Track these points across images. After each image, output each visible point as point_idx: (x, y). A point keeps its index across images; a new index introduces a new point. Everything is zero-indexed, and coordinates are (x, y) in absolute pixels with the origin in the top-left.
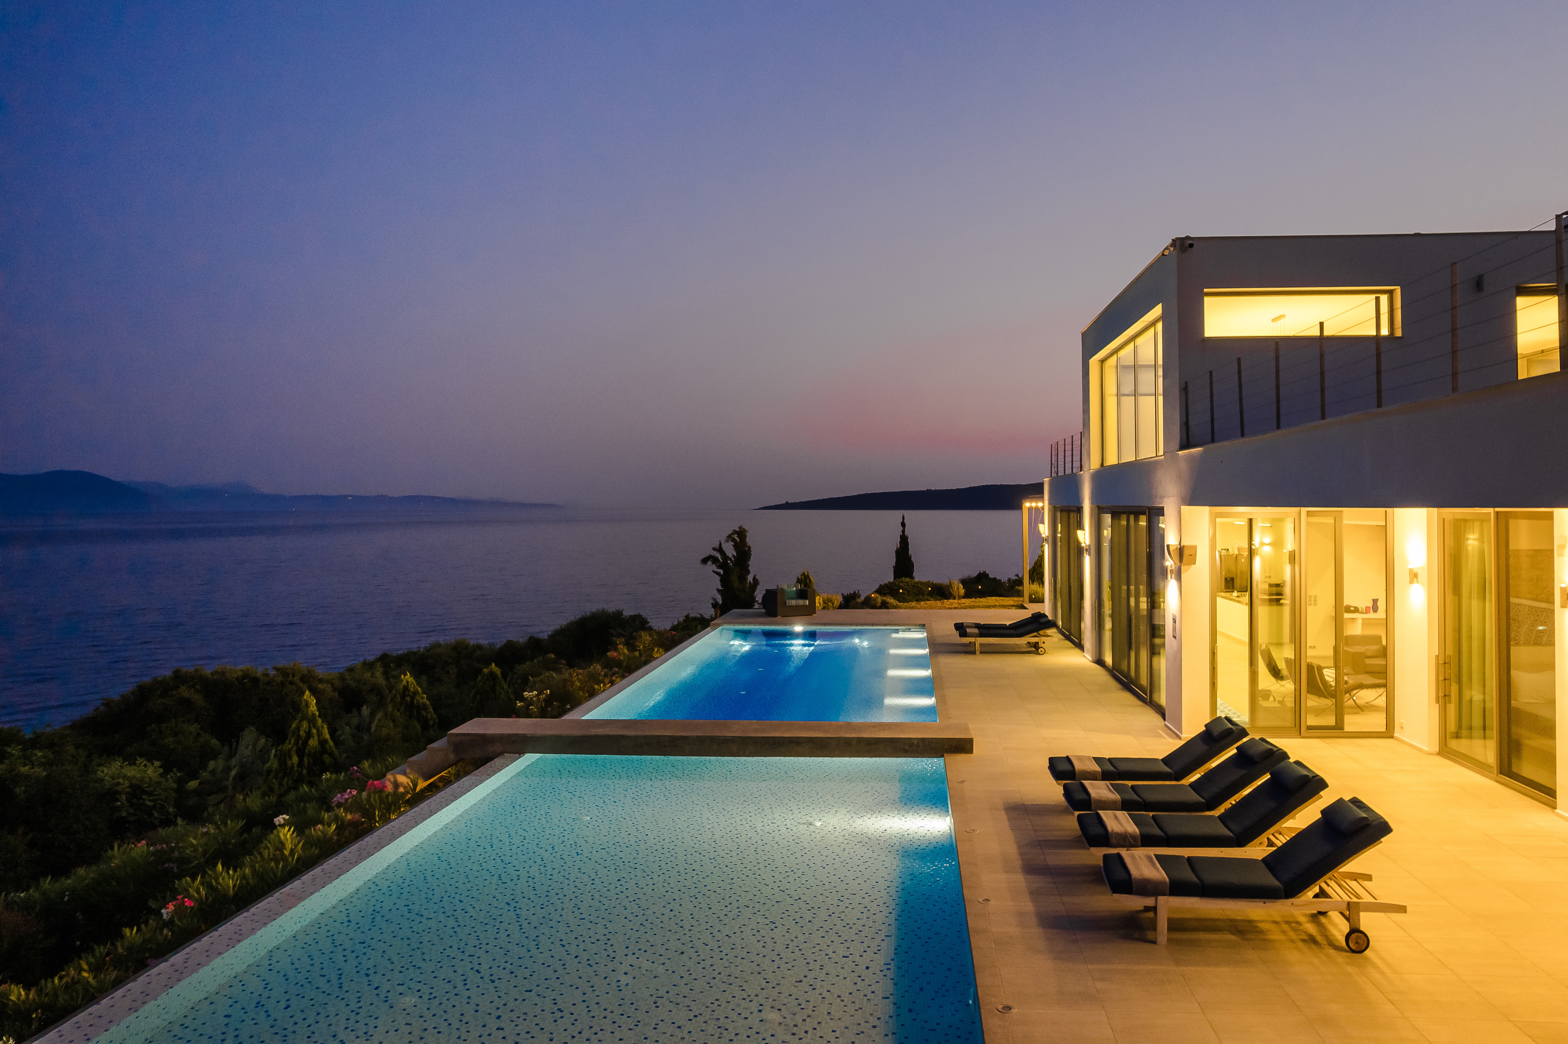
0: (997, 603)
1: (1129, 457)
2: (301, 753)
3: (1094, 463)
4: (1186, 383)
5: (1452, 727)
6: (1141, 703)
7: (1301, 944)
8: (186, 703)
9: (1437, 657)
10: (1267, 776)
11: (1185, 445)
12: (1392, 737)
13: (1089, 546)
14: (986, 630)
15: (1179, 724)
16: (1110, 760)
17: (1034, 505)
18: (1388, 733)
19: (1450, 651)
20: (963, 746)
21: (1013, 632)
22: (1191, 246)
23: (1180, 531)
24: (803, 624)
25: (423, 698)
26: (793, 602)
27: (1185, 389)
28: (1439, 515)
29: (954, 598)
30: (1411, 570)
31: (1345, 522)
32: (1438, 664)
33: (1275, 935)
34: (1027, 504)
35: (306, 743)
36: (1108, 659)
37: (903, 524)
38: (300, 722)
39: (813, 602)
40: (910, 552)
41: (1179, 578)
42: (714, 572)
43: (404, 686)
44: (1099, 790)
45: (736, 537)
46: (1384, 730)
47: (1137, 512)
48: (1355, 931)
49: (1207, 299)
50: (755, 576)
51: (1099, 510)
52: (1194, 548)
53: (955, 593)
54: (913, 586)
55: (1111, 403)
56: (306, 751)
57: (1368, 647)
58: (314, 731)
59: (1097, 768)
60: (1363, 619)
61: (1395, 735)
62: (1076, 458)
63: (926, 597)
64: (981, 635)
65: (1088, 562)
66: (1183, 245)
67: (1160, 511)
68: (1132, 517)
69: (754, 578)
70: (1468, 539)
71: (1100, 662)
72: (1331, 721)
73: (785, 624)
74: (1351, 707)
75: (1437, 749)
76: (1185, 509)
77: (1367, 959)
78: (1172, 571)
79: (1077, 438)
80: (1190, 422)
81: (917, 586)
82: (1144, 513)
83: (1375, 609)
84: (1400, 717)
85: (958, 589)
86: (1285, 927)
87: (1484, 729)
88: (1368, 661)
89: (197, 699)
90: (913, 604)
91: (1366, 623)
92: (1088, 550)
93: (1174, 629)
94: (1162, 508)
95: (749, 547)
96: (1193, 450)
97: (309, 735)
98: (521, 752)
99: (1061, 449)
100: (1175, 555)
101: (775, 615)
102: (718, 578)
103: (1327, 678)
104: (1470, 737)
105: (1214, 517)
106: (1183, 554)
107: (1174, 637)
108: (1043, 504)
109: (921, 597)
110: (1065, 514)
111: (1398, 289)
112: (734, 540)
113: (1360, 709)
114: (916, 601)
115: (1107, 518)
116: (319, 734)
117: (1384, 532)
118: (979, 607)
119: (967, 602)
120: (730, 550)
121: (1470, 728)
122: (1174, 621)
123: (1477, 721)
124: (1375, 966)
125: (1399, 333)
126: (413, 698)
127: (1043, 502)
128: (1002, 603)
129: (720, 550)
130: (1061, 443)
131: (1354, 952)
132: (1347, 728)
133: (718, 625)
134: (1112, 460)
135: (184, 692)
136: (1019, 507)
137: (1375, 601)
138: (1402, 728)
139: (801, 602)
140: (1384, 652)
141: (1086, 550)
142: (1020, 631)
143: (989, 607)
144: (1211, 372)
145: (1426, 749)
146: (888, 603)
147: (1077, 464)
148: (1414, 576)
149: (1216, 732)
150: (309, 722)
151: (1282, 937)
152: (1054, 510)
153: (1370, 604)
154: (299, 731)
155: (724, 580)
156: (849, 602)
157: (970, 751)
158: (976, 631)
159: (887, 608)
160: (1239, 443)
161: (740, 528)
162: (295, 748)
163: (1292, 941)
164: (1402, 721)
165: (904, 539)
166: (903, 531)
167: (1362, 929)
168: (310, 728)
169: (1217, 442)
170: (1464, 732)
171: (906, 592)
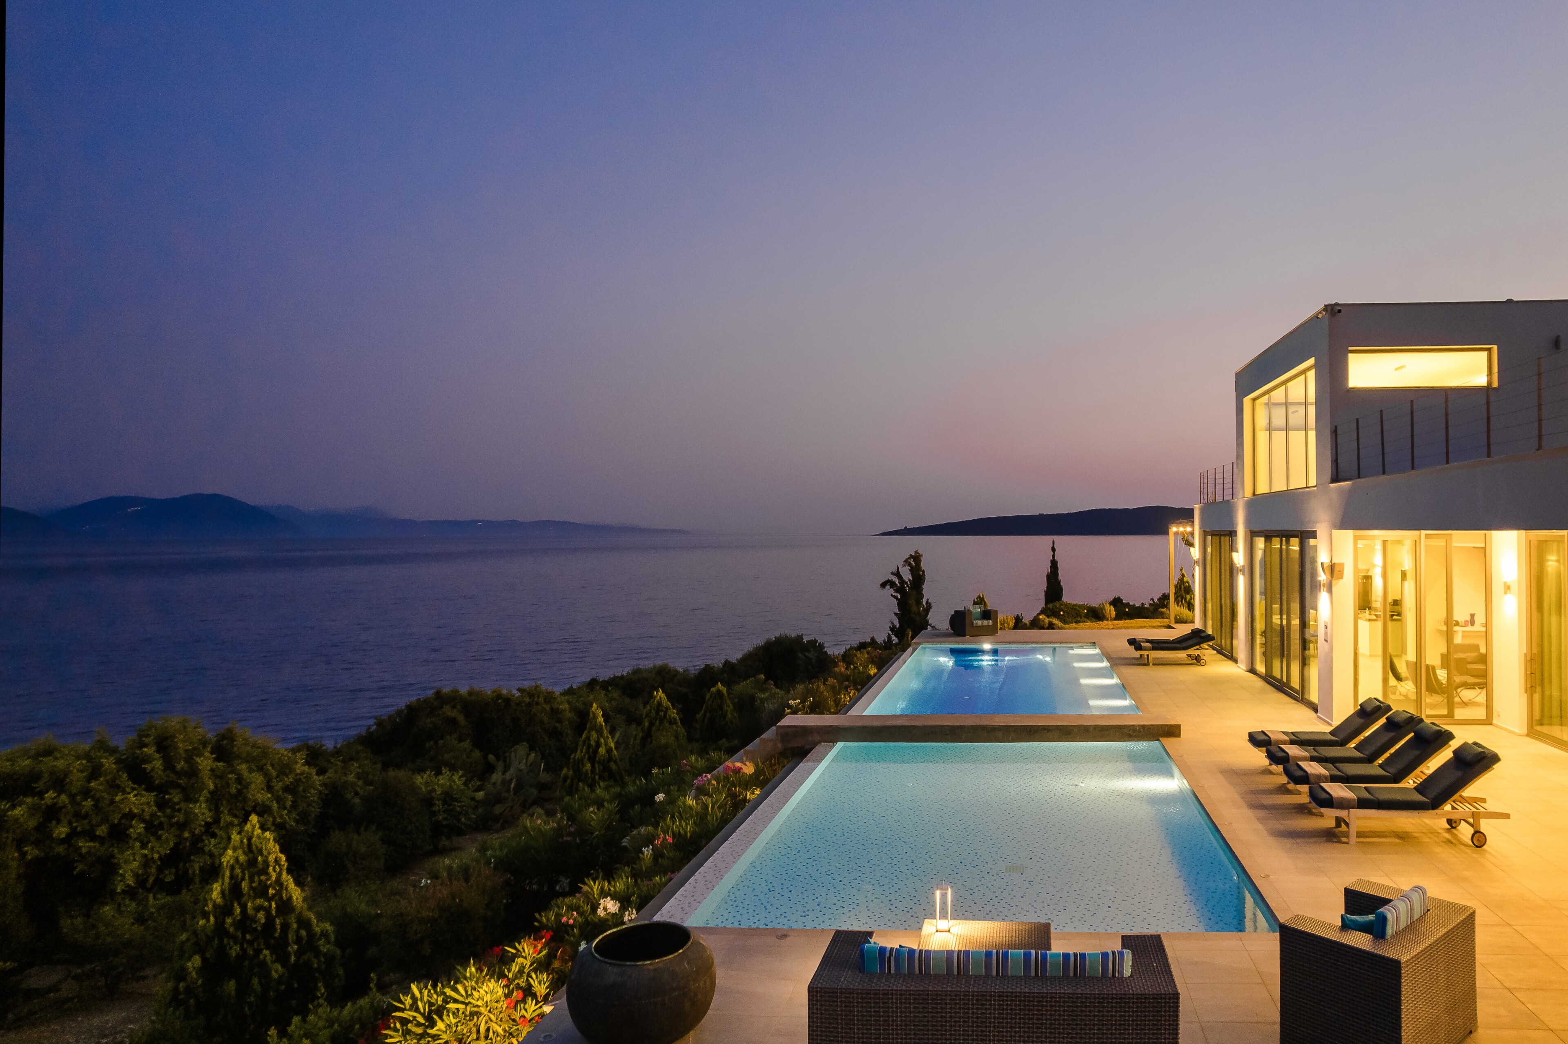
0: (1146, 625)
1: (1279, 486)
2: (592, 759)
3: (1248, 493)
4: (1336, 427)
5: (1537, 716)
6: (1293, 701)
7: (1441, 844)
8: (453, 721)
9: (1526, 654)
10: (1412, 734)
11: (1335, 479)
12: (1491, 724)
13: (1243, 566)
14: (1158, 645)
15: (1330, 714)
16: (1292, 733)
17: (1181, 529)
18: (1488, 721)
19: (1535, 651)
20: (1172, 731)
21: (1178, 645)
22: (1339, 311)
23: (1332, 550)
24: (992, 643)
25: (674, 713)
26: (979, 623)
27: (1335, 432)
28: (1527, 536)
29: (1108, 620)
30: (1505, 583)
31: (1454, 544)
32: (1526, 660)
33: (1425, 839)
34: (1174, 529)
35: (596, 751)
36: (1261, 668)
37: (1053, 550)
38: (589, 732)
39: (995, 623)
40: (1060, 577)
41: (1330, 590)
42: (892, 595)
43: (658, 702)
44: (1293, 751)
45: (912, 561)
46: (1485, 718)
47: (1287, 535)
48: (1477, 832)
49: (1350, 355)
50: (928, 600)
51: (1253, 534)
52: (1342, 565)
53: (1108, 616)
54: (1072, 609)
55: (1262, 437)
56: (597, 759)
57: (1468, 654)
58: (602, 740)
59: (1286, 738)
60: (1463, 632)
61: (1494, 722)
62: (1228, 486)
63: (1083, 619)
64: (1154, 649)
65: (1241, 582)
66: (1333, 310)
67: (1313, 535)
68: (1284, 539)
69: (927, 602)
70: (1548, 560)
71: (1252, 671)
72: (1444, 712)
73: (976, 643)
74: (1458, 703)
75: (1525, 731)
76: (1336, 532)
77: (1485, 850)
78: (1324, 585)
79: (1228, 468)
80: (1339, 461)
81: (1075, 609)
82: (1296, 537)
83: (1472, 623)
84: (1497, 707)
85: (1110, 611)
86: (1430, 835)
87: (1561, 717)
88: (1469, 666)
89: (461, 718)
90: (1074, 625)
91: (1465, 635)
92: (1242, 570)
93: (1326, 634)
94: (1315, 532)
95: (924, 572)
96: (1343, 484)
97: (598, 745)
98: (834, 741)
99: (1211, 477)
100: (1328, 571)
101: (964, 635)
102: (896, 602)
103: (1439, 677)
104: (1551, 724)
105: (1356, 539)
106: (1333, 570)
107: (1326, 641)
108: (1196, 529)
109: (1079, 619)
110: (1216, 538)
111: (1495, 348)
112: (910, 565)
113: (1465, 704)
114: (1076, 622)
115: (1260, 543)
116: (606, 744)
117: (1484, 552)
118: (1132, 627)
119: (1121, 623)
120: (907, 576)
121: (1551, 717)
122: (1326, 627)
123: (1555, 711)
124: (1490, 854)
125: (1495, 384)
126: (666, 713)
127: (1193, 526)
128: (1150, 624)
129: (898, 574)
130: (1212, 472)
131: (1477, 847)
132: (1456, 717)
133: (919, 644)
134: (1263, 488)
135: (448, 711)
136: (1166, 533)
137: (1472, 616)
138: (1499, 716)
139: (985, 622)
140: (1484, 659)
141: (1241, 570)
142: (1184, 645)
143: (1141, 627)
144: (1357, 420)
145: (1517, 731)
146: (1054, 624)
147: (1228, 492)
148: (1507, 588)
149: (1369, 708)
150: (597, 732)
151: (1428, 840)
152: (1205, 533)
153: (1468, 618)
154: (589, 740)
155: (902, 604)
156: (1018, 624)
157: (1179, 735)
158: (1148, 645)
159: (1053, 628)
160: (1383, 478)
161: (916, 552)
162: (587, 756)
163: (1437, 842)
164: (1499, 710)
165: (1054, 564)
166: (1053, 556)
167: (1482, 831)
168: (598, 738)
169: (1364, 477)
170: (1546, 721)
171: (1066, 614)
